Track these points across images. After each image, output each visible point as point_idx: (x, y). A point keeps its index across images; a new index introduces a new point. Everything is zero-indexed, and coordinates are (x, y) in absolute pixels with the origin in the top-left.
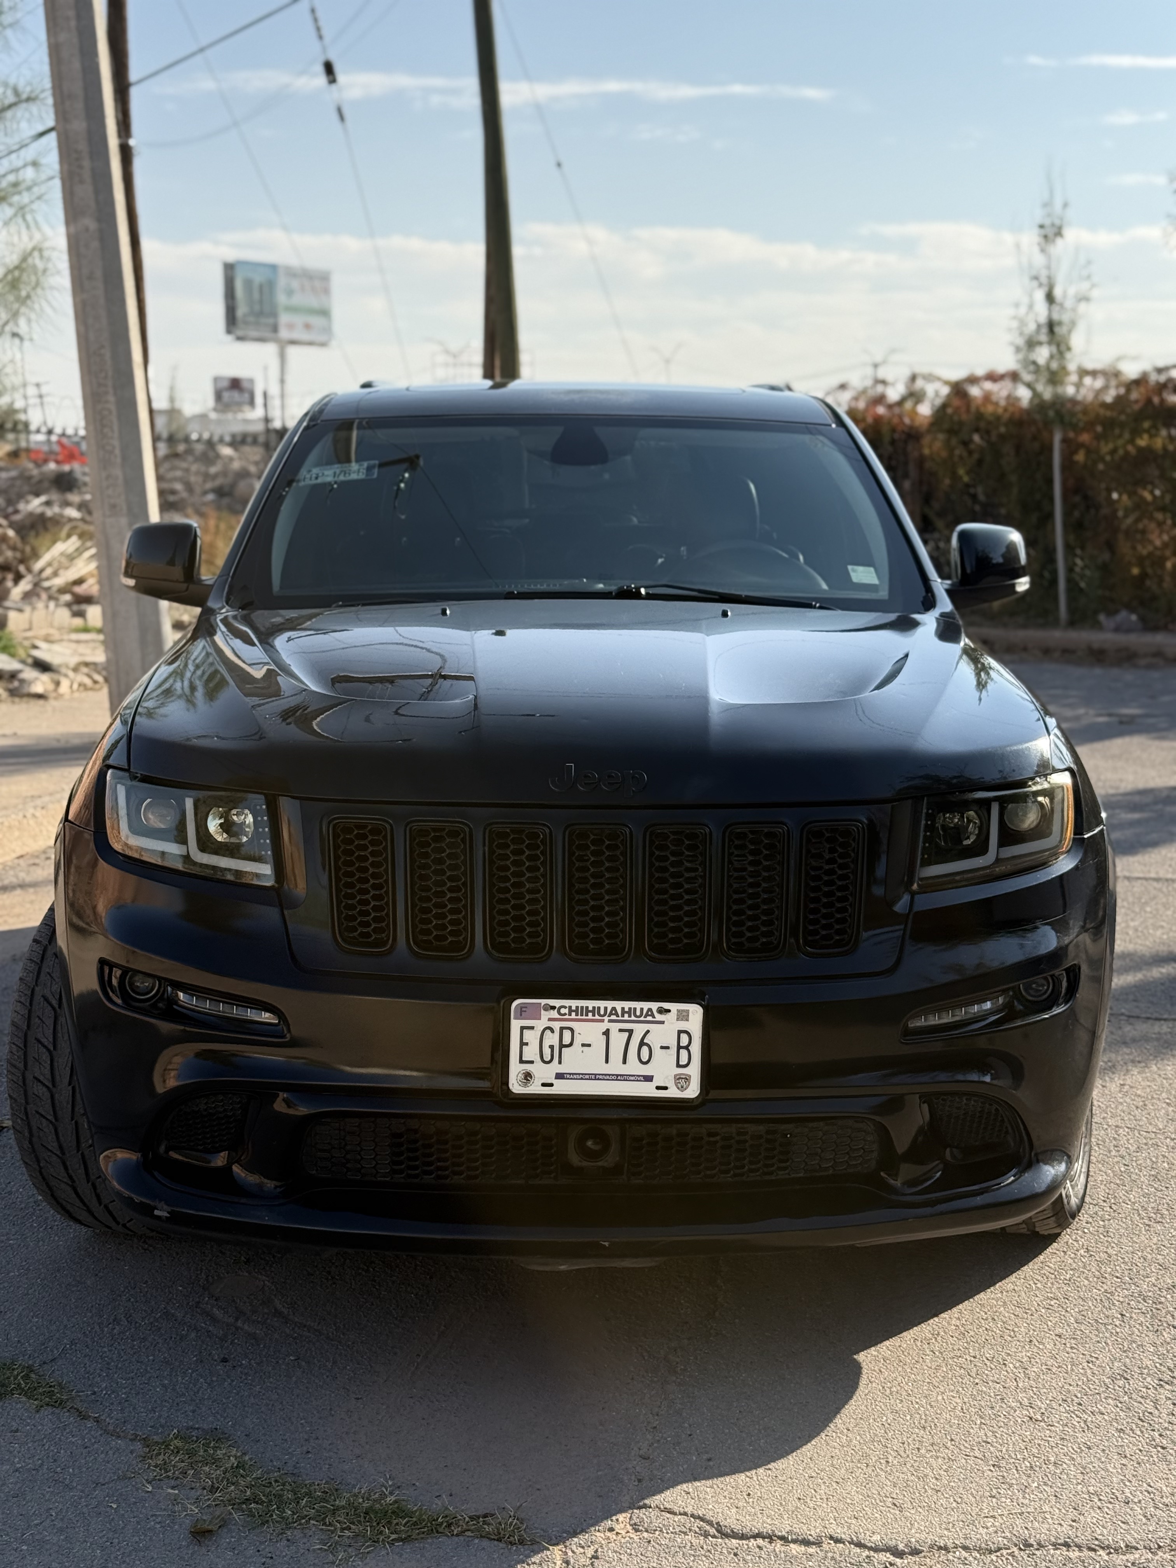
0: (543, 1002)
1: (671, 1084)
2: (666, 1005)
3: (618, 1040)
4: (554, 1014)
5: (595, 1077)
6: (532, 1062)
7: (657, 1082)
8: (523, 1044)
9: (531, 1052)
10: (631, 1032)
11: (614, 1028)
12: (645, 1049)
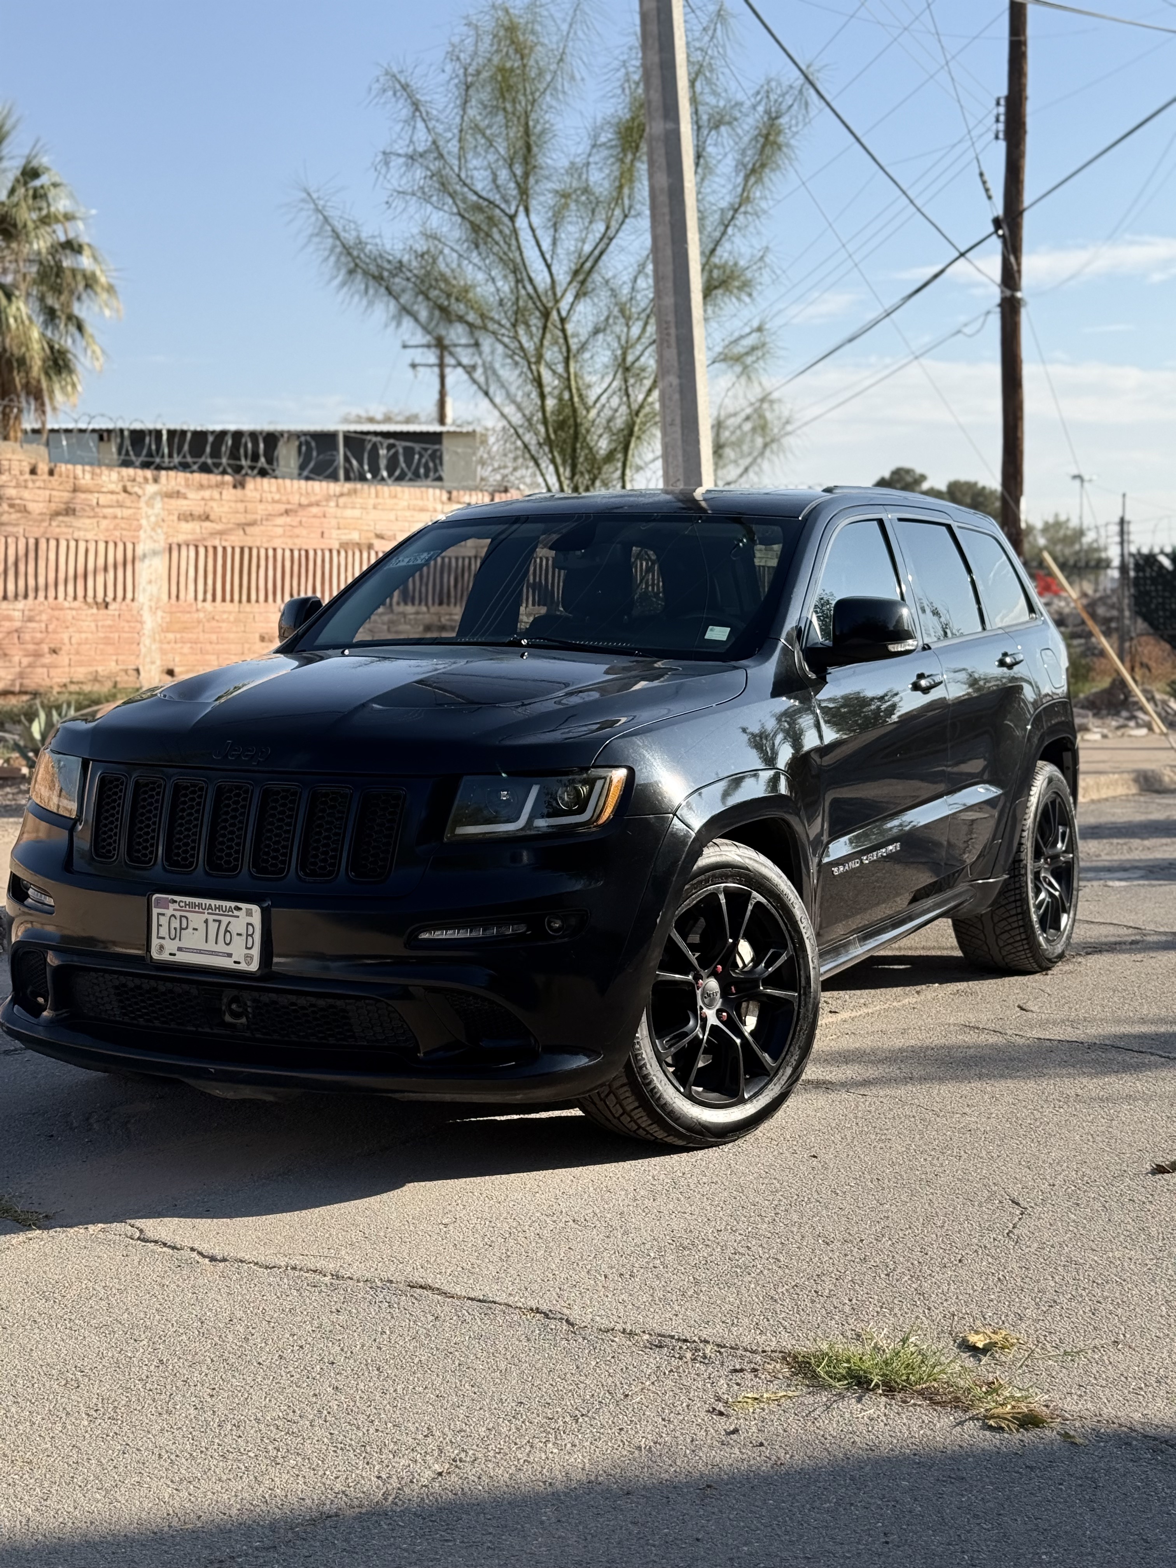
0: (170, 897)
1: (242, 960)
2: (240, 905)
3: (213, 927)
4: (176, 906)
5: (200, 952)
6: (163, 938)
7: (235, 958)
8: (159, 925)
9: (164, 932)
10: (220, 922)
11: (211, 918)
12: (228, 934)
